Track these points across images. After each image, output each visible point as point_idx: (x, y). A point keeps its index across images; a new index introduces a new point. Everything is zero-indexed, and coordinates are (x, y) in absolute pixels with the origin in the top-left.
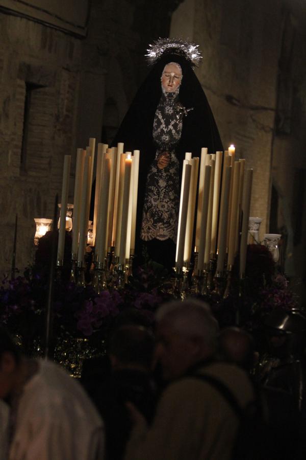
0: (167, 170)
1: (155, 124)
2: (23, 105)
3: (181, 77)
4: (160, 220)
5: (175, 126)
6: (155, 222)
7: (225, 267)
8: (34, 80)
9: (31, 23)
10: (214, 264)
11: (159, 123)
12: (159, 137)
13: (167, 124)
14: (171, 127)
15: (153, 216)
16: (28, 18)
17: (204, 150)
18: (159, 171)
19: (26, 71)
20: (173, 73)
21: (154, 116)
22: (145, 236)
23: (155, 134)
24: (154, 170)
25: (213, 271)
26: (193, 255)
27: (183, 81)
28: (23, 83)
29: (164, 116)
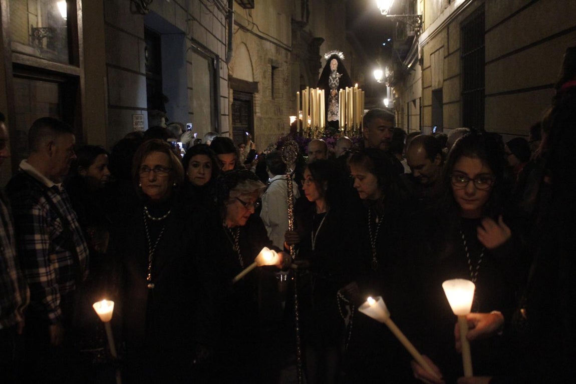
0: (335, 96)
1: (329, 81)
2: (271, 74)
3: (337, 64)
4: (334, 114)
5: (336, 81)
6: (332, 114)
7: (357, 127)
8: (274, 65)
9: (271, 44)
10: (353, 126)
11: (331, 81)
12: (331, 85)
13: (334, 81)
14: (335, 82)
15: (331, 113)
16: (271, 42)
17: (347, 88)
18: (332, 97)
19: (271, 61)
20: (334, 63)
21: (329, 78)
22: (329, 120)
23: (330, 85)
24: (330, 97)
25: (353, 129)
26: (345, 125)
27: (338, 65)
28: (270, 66)
29: (333, 78)
